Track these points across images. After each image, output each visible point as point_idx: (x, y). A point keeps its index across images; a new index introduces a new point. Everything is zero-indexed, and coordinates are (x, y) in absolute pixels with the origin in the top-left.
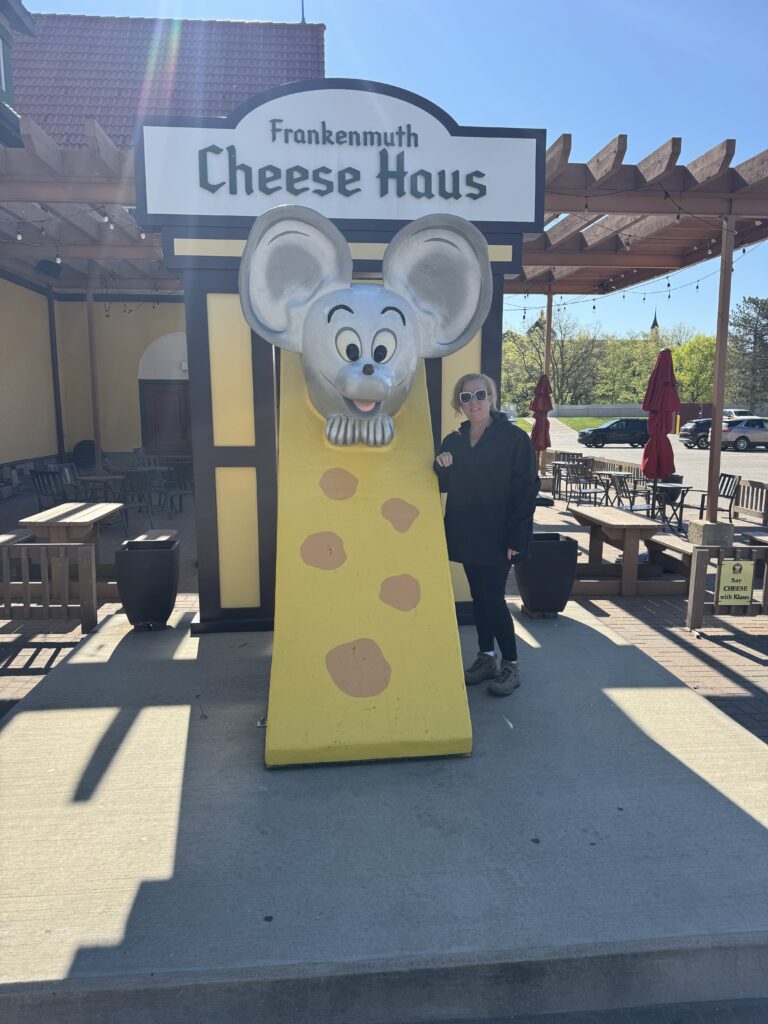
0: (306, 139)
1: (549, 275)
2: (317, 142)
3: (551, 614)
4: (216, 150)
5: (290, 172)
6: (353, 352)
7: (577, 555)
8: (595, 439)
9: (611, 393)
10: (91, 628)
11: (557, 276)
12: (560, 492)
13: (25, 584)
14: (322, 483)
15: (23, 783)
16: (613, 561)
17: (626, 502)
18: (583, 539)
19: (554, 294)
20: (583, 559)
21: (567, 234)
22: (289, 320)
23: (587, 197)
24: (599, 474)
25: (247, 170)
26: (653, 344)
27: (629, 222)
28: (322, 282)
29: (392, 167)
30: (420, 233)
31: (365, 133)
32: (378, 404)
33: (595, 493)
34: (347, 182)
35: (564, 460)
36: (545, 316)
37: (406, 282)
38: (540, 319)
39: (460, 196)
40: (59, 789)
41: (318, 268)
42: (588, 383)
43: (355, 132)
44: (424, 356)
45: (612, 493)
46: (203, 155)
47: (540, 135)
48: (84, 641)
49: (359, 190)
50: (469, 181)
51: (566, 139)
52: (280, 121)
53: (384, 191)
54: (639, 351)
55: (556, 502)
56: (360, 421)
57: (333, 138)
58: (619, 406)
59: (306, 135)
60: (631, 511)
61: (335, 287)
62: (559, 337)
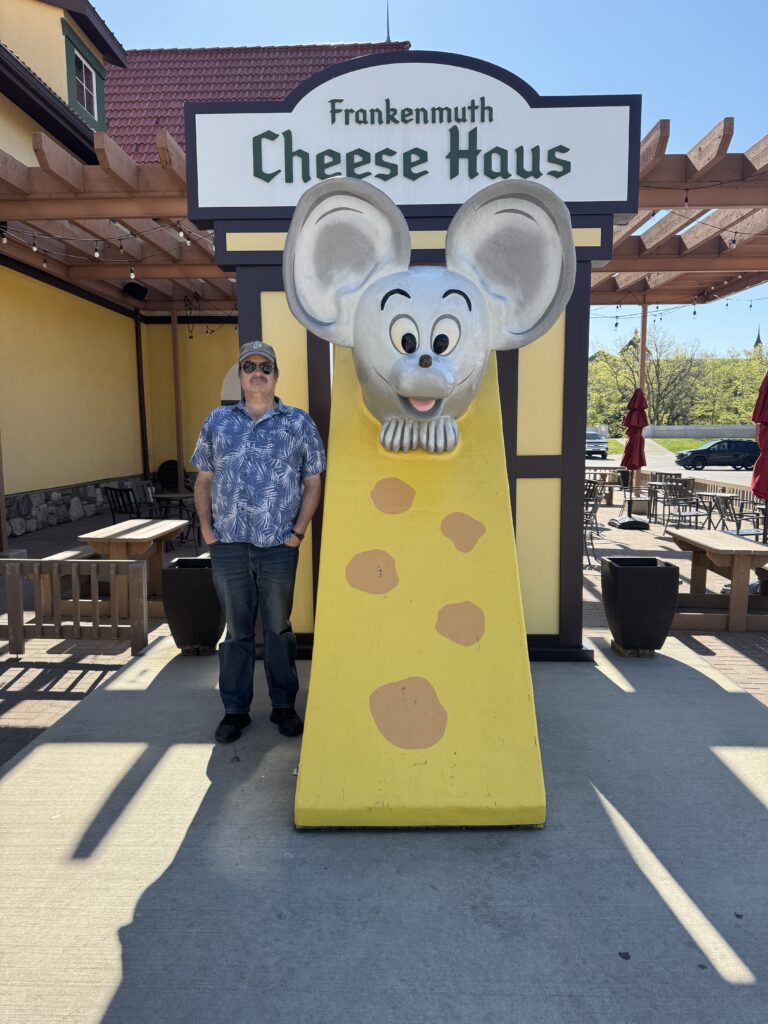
0: (369, 119)
1: (643, 285)
2: (381, 122)
3: (647, 652)
4: (271, 136)
5: (350, 156)
6: (409, 343)
7: (678, 583)
8: (696, 460)
9: (711, 414)
10: (140, 648)
11: (652, 284)
12: (656, 515)
13: (75, 602)
14: (374, 495)
15: (22, 831)
16: (718, 592)
17: (732, 526)
18: (685, 567)
19: (650, 303)
20: (684, 589)
21: (664, 236)
22: (339, 309)
23: (687, 190)
24: (701, 496)
25: (304, 156)
26: (757, 362)
27: (734, 219)
28: (377, 265)
29: (464, 145)
30: (490, 204)
31: (433, 110)
32: (438, 402)
33: (697, 516)
34: (413, 163)
35: (661, 481)
36: (639, 336)
37: (473, 261)
38: (634, 338)
39: (541, 174)
40: (59, 841)
41: (372, 249)
42: (686, 403)
43: (423, 110)
44: (494, 348)
45: (716, 517)
46: (257, 143)
47: (634, 103)
48: (130, 664)
49: (425, 173)
50: (552, 158)
51: (664, 125)
52: (340, 101)
53: (454, 173)
54: (741, 369)
55: (652, 526)
56: (419, 423)
57: (398, 117)
58: (719, 427)
59: (369, 115)
60: (739, 535)
61: (392, 270)
62: (654, 356)
